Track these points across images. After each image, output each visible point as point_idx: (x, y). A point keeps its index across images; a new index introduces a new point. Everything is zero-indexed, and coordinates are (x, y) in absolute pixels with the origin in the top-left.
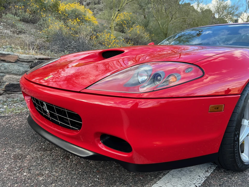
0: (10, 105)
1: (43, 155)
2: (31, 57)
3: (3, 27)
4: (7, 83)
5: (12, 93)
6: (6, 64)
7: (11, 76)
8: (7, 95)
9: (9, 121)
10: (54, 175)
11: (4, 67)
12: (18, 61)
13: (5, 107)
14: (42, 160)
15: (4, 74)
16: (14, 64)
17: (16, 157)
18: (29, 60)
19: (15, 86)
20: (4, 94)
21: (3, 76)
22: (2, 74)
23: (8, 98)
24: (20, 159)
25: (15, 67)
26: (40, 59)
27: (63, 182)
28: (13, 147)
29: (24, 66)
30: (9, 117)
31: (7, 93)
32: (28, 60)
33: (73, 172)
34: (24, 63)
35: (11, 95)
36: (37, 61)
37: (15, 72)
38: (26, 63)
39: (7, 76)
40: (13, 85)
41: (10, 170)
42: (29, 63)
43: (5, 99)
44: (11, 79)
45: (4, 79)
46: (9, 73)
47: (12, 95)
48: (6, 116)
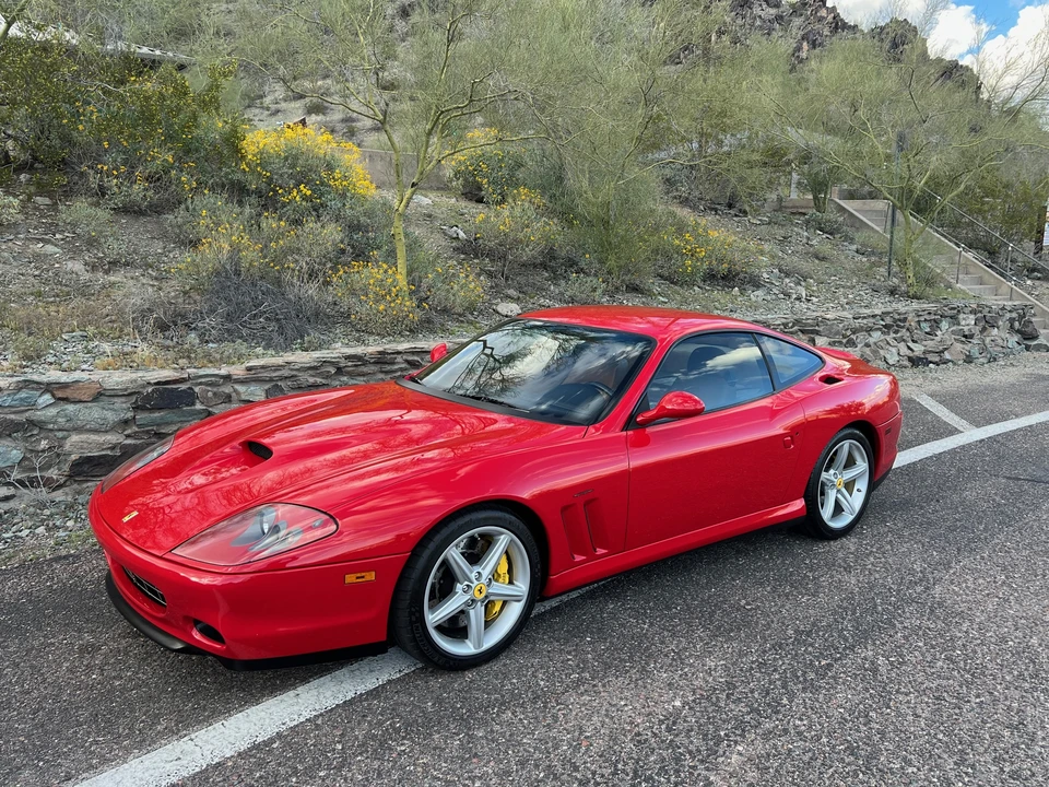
0: (83, 517)
1: (130, 646)
2: (135, 381)
3: (62, 249)
4: (73, 457)
5: (87, 481)
6: (71, 408)
7: (84, 437)
8: (75, 486)
9: (77, 568)
10: (139, 678)
11: (66, 416)
12: (101, 395)
13: (70, 523)
14: (126, 654)
15: (65, 433)
16: (90, 404)
17: (83, 650)
18: (129, 391)
19: (96, 462)
20: (68, 483)
21: (65, 438)
22: (60, 434)
23: (79, 493)
24: (89, 653)
25: (94, 413)
26: (158, 383)
27: (150, 689)
28: (79, 630)
29: (117, 406)
30: (76, 557)
31: (75, 481)
32: (126, 390)
33: (172, 674)
34: (116, 400)
35: (85, 485)
36: (150, 390)
37: (93, 425)
38: (123, 399)
39: (75, 438)
40: (89, 459)
41: (70, 670)
42: (130, 398)
43: (70, 499)
44: (85, 445)
45: (67, 447)
46: (79, 430)
47: (89, 484)
48: (71, 555)
